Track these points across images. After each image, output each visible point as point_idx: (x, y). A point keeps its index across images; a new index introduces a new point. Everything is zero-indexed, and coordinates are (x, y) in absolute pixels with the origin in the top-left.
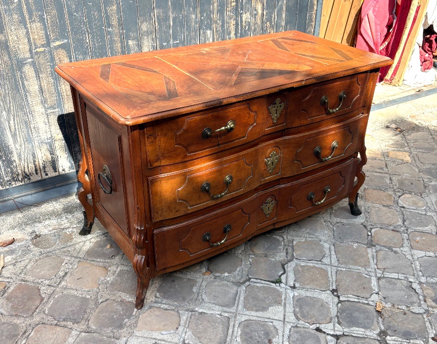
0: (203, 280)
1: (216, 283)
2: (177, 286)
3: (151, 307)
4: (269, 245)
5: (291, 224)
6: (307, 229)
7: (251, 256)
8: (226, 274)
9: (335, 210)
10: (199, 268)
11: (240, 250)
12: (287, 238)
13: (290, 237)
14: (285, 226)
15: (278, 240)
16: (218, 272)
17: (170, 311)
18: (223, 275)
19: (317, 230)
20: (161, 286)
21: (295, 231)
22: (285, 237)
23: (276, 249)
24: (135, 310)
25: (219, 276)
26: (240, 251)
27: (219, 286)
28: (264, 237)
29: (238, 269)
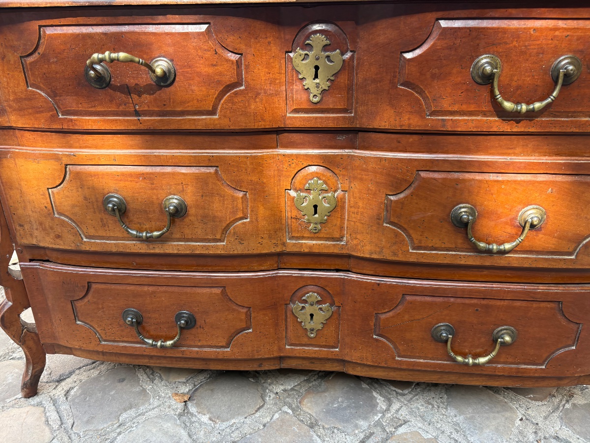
0: (159, 406)
1: (168, 425)
2: (112, 393)
3: (40, 404)
4: (344, 405)
5: (436, 385)
6: (461, 413)
7: (286, 409)
8: (205, 419)
9: (574, 405)
10: (184, 380)
11: (282, 387)
12: (397, 411)
13: (404, 413)
14: (418, 384)
15: (376, 405)
16: (198, 405)
17: (47, 429)
18: (199, 416)
19: (481, 429)
20: (97, 379)
21: (429, 403)
22: (396, 406)
23: (347, 421)
24: (20, 395)
25: (192, 415)
26: (279, 389)
27: (166, 433)
28: (352, 385)
29: (233, 421)
